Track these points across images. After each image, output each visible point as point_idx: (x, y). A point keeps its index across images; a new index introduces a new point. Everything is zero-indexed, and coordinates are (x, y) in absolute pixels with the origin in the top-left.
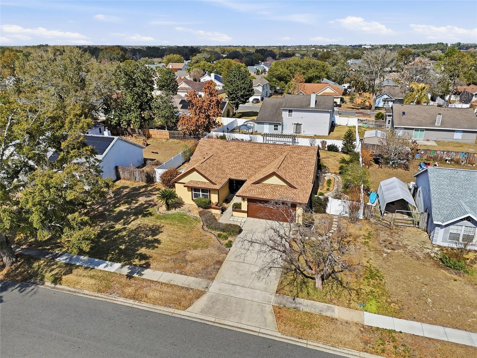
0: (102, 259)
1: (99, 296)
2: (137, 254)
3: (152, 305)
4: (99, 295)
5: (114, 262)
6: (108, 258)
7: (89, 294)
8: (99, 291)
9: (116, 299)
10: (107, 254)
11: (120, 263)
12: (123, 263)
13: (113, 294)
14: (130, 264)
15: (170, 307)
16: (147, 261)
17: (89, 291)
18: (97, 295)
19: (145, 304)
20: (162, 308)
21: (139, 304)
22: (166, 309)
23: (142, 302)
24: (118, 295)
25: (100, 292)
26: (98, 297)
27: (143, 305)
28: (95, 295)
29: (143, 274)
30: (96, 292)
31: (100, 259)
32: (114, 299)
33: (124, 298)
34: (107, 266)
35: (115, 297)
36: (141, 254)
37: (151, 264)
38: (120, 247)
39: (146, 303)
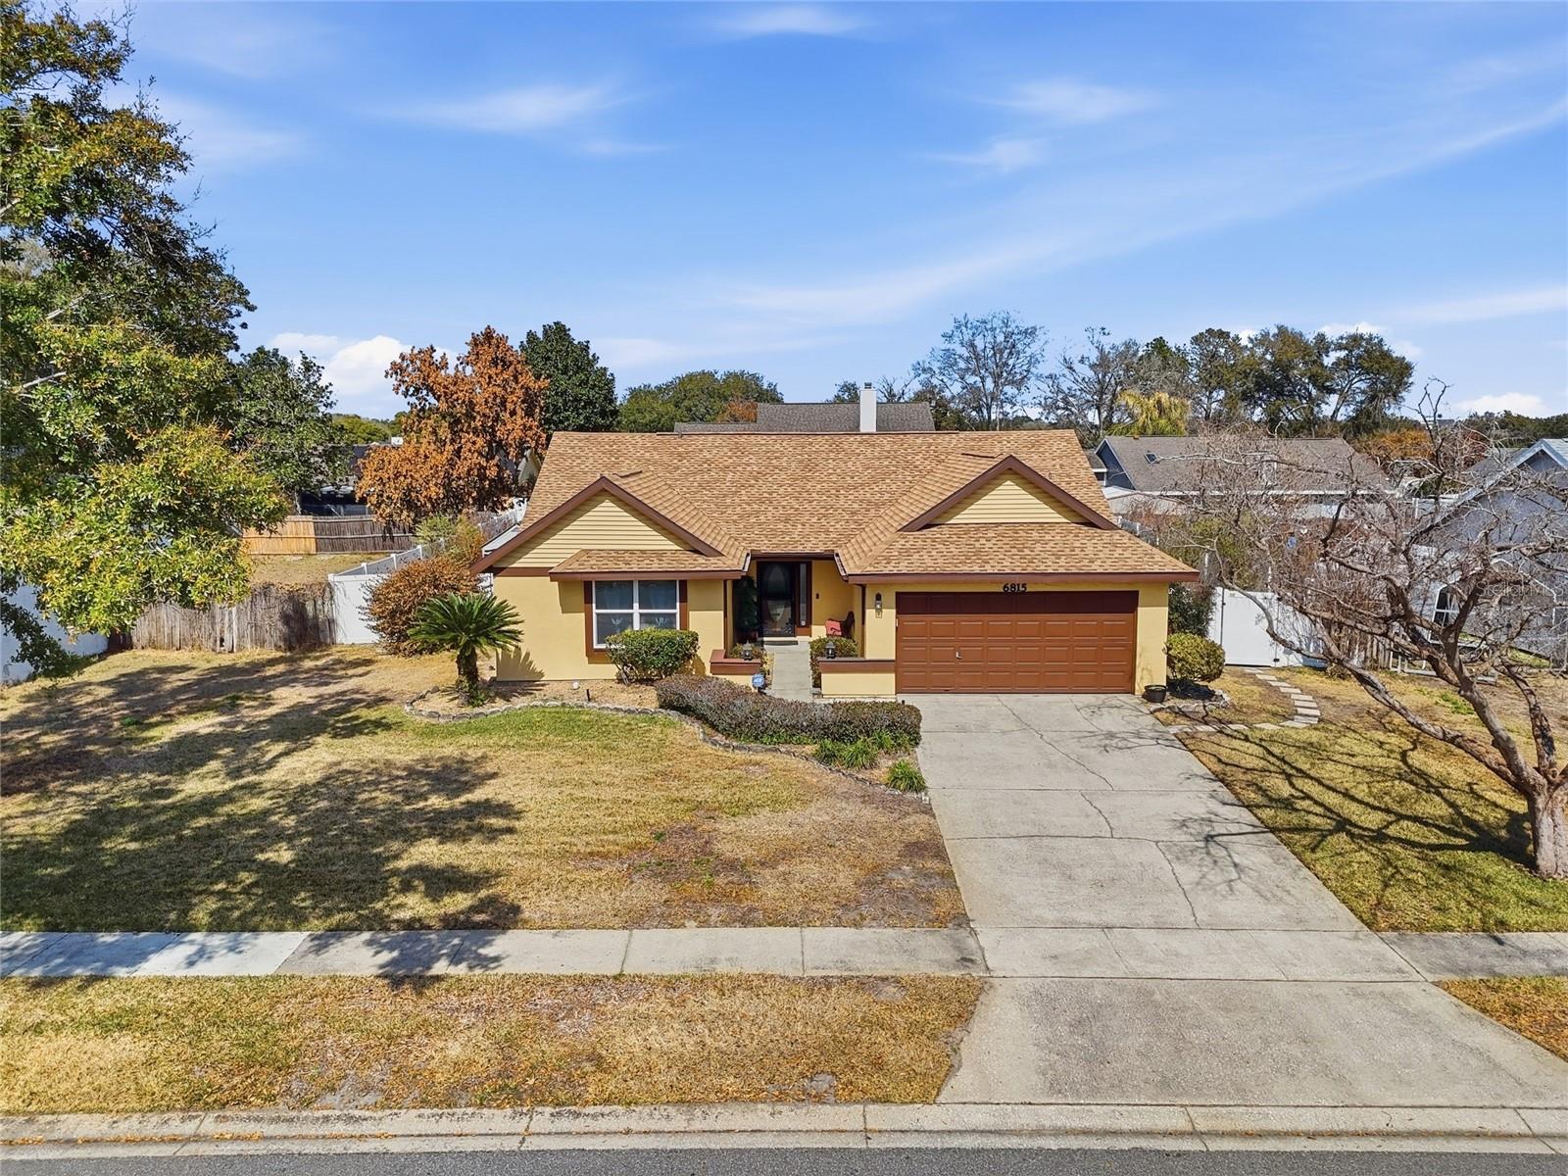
0: (156, 926)
1: (202, 1131)
2: (395, 872)
3: (672, 1110)
4: (209, 1124)
5: (255, 930)
6: (200, 915)
7: (113, 1134)
8: (195, 1101)
9: (367, 1128)
10: (183, 899)
11: (297, 927)
12: (318, 925)
13: (330, 1098)
14: (377, 922)
15: (819, 1099)
16: (483, 893)
17: (108, 1118)
18: (189, 1128)
19: (619, 1118)
20: (760, 1116)
21: (565, 1124)
22: (792, 1117)
23: (590, 1110)
24: (370, 1099)
25: (208, 1108)
26: (197, 1138)
27: (603, 1124)
28: (167, 1131)
29: (496, 959)
30: (169, 1108)
31: (140, 930)
32: (340, 1128)
33: (427, 1112)
34: (202, 953)
35: (350, 1119)
36: (421, 871)
37: (524, 905)
38: (261, 857)
39: (620, 1109)
